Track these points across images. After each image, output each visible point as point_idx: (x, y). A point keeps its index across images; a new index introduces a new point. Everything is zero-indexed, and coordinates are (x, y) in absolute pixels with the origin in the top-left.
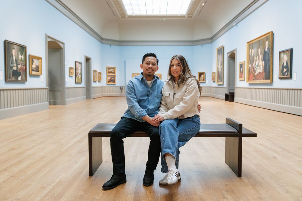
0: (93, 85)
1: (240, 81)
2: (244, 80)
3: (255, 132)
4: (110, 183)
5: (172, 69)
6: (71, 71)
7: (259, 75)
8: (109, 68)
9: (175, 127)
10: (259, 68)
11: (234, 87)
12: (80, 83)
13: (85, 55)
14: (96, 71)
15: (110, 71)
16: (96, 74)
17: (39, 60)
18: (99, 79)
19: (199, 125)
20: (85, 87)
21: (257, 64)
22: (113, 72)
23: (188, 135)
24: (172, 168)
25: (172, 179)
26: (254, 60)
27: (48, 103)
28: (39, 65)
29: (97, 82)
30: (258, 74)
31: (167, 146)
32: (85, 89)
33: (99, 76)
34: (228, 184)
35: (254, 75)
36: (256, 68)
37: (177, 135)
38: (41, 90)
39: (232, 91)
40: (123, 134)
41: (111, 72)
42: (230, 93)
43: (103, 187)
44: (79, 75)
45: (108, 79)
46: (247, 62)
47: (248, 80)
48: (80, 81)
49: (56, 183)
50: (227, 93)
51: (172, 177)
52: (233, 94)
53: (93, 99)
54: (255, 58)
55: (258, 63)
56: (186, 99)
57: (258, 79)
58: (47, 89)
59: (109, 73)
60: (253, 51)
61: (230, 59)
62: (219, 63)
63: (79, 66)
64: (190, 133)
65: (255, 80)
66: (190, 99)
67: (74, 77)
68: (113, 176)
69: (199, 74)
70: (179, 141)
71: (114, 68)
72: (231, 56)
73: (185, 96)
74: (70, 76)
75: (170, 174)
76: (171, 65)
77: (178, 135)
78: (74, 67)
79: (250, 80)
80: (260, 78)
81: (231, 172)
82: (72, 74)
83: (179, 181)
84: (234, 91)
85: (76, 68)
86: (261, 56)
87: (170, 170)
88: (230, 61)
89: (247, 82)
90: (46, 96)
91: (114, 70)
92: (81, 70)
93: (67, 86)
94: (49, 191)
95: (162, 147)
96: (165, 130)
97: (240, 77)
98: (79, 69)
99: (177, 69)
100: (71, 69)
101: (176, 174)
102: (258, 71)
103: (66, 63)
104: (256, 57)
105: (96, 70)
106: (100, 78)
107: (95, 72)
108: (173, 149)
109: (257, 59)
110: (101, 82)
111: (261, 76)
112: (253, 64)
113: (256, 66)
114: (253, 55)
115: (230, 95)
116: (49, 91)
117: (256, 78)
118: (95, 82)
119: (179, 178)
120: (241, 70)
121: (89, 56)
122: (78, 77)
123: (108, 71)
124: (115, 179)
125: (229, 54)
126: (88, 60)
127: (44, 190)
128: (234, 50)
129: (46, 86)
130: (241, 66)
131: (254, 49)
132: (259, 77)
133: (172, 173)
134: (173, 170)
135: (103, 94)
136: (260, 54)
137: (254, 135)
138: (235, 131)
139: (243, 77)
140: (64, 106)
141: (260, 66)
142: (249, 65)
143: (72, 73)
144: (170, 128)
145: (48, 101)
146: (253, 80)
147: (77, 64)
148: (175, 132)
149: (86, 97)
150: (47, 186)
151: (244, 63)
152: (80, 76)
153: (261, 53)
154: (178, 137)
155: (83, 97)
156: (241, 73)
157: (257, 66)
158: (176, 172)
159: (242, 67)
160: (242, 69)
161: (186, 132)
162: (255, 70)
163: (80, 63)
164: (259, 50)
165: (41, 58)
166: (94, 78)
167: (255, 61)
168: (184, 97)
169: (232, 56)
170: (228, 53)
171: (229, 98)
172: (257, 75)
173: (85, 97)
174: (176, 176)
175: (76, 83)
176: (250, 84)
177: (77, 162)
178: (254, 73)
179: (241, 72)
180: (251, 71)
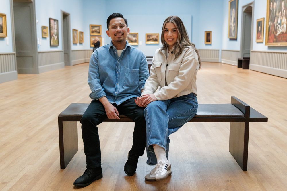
0: (73, 48)
1: (258, 43)
2: (262, 42)
3: (266, 116)
4: (83, 179)
5: (165, 35)
6: (45, 30)
7: (282, 36)
8: (92, 26)
9: (164, 110)
10: (281, 27)
11: (250, 51)
12: (56, 46)
13: (61, 10)
14: (76, 30)
15: (94, 30)
16: (77, 34)
17: (2, 17)
18: (81, 41)
19: (196, 107)
20: (63, 50)
21: (279, 22)
22: (98, 31)
23: (181, 120)
24: (161, 159)
25: (161, 173)
26: (275, 17)
27: (16, 72)
28: (3, 24)
29: (78, 44)
30: (279, 34)
31: (154, 135)
32: (63, 54)
33: (81, 37)
34: (229, 179)
35: (275, 35)
36: (277, 27)
37: (166, 121)
38: (7, 56)
39: (246, 56)
40: (97, 120)
41: (96, 31)
42: (244, 58)
43: (74, 185)
44: (54, 35)
45: (92, 40)
46: (267, 19)
47: (267, 42)
48: (56, 44)
49: (20, 178)
50: (241, 57)
51: (161, 170)
52: (247, 60)
53: (74, 65)
54: (277, 14)
55: (281, 20)
56: (183, 73)
57: (280, 41)
58: (14, 54)
59: (93, 32)
60: (275, 4)
61: (245, 14)
62: (232, 20)
63: (55, 24)
64: (185, 117)
65: (276, 42)
66: (187, 74)
67: (48, 38)
68: (86, 170)
69: (206, 33)
70: (169, 128)
71: (99, 26)
72: (247, 10)
73: (181, 70)
74: (43, 38)
75: (159, 167)
76: (165, 29)
77: (168, 120)
78: (48, 25)
79: (270, 42)
80: (282, 40)
81: (235, 164)
82: (45, 35)
83: (170, 175)
84: (250, 56)
85: (51, 27)
86: (285, 11)
87: (159, 161)
88: (245, 17)
89: (266, 44)
90: (13, 63)
91: (99, 29)
92: (58, 30)
93: (39, 50)
94: (10, 189)
95: (147, 136)
96: (151, 116)
97: (258, 38)
98: (54, 29)
99: (173, 35)
100: (44, 28)
101: (166, 166)
102: (280, 31)
103: (37, 21)
104: (279, 13)
105: (76, 28)
106: (81, 39)
107: (75, 32)
108: (161, 138)
109: (280, 14)
110: (83, 44)
111: (284, 37)
112: (274, 22)
113: (278, 25)
114: (274, 10)
115: (244, 61)
116: (17, 56)
117: (277, 39)
118: (75, 44)
119: (169, 172)
120: (259, 29)
121: (67, 11)
122: (54, 38)
123: (91, 30)
124: (89, 175)
125: (244, 9)
126: (65, 16)
127: (5, 186)
128: (251, 3)
129: (13, 51)
130: (259, 24)
131: (276, 3)
132: (281, 38)
133: (161, 165)
134: (162, 162)
135: (86, 59)
136: (283, 8)
137: (265, 120)
138: (240, 114)
139: (261, 38)
140: (37, 75)
141: (283, 24)
142: (269, 23)
143: (45, 33)
144: (157, 112)
145: (16, 70)
146: (274, 42)
147: (52, 21)
148: (164, 117)
149: (65, 63)
150: (8, 182)
151: (263, 20)
152: (56, 37)
153: (285, 7)
154: (168, 123)
155: (60, 63)
156: (259, 33)
157: (280, 24)
158: (167, 165)
159: (261, 25)
160: (260, 27)
161: (179, 116)
162: (276, 29)
163: (55, 20)
164: (283, 4)
165: (5, 15)
166: (74, 40)
167: (277, 17)
168: (180, 72)
169: (249, 11)
170: (243, 7)
171: (243, 64)
172: (278, 36)
173: (63, 63)
174: (165, 169)
175: (51, 46)
176: (270, 48)
177: (47, 151)
178: (275, 33)
179: (259, 31)
180: (272, 31)
